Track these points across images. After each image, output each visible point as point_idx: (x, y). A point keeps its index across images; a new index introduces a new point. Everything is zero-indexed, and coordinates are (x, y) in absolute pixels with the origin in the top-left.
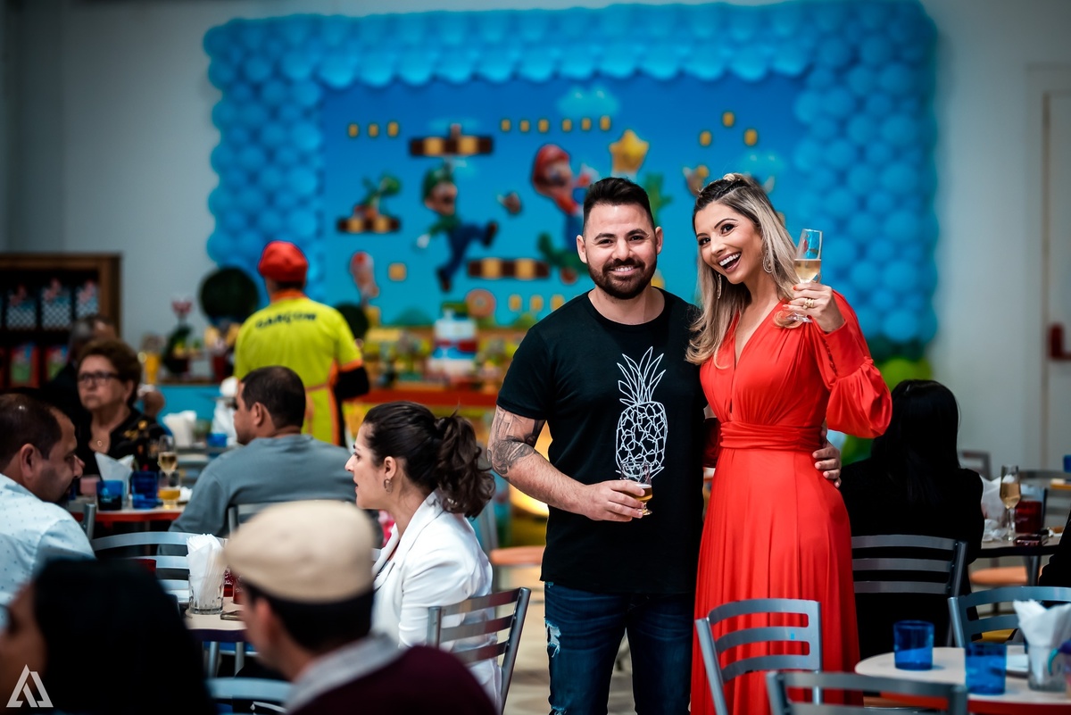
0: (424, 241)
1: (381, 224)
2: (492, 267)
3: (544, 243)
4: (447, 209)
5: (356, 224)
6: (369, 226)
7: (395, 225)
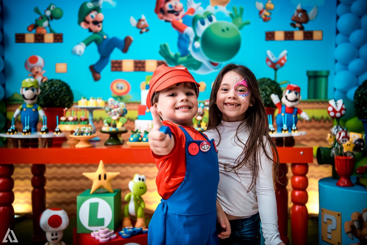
0: (80, 48)
1: (49, 37)
2: (128, 65)
3: (164, 51)
4: (95, 28)
5: (30, 37)
6: (39, 38)
7: (58, 38)
